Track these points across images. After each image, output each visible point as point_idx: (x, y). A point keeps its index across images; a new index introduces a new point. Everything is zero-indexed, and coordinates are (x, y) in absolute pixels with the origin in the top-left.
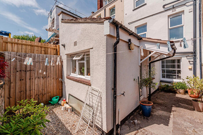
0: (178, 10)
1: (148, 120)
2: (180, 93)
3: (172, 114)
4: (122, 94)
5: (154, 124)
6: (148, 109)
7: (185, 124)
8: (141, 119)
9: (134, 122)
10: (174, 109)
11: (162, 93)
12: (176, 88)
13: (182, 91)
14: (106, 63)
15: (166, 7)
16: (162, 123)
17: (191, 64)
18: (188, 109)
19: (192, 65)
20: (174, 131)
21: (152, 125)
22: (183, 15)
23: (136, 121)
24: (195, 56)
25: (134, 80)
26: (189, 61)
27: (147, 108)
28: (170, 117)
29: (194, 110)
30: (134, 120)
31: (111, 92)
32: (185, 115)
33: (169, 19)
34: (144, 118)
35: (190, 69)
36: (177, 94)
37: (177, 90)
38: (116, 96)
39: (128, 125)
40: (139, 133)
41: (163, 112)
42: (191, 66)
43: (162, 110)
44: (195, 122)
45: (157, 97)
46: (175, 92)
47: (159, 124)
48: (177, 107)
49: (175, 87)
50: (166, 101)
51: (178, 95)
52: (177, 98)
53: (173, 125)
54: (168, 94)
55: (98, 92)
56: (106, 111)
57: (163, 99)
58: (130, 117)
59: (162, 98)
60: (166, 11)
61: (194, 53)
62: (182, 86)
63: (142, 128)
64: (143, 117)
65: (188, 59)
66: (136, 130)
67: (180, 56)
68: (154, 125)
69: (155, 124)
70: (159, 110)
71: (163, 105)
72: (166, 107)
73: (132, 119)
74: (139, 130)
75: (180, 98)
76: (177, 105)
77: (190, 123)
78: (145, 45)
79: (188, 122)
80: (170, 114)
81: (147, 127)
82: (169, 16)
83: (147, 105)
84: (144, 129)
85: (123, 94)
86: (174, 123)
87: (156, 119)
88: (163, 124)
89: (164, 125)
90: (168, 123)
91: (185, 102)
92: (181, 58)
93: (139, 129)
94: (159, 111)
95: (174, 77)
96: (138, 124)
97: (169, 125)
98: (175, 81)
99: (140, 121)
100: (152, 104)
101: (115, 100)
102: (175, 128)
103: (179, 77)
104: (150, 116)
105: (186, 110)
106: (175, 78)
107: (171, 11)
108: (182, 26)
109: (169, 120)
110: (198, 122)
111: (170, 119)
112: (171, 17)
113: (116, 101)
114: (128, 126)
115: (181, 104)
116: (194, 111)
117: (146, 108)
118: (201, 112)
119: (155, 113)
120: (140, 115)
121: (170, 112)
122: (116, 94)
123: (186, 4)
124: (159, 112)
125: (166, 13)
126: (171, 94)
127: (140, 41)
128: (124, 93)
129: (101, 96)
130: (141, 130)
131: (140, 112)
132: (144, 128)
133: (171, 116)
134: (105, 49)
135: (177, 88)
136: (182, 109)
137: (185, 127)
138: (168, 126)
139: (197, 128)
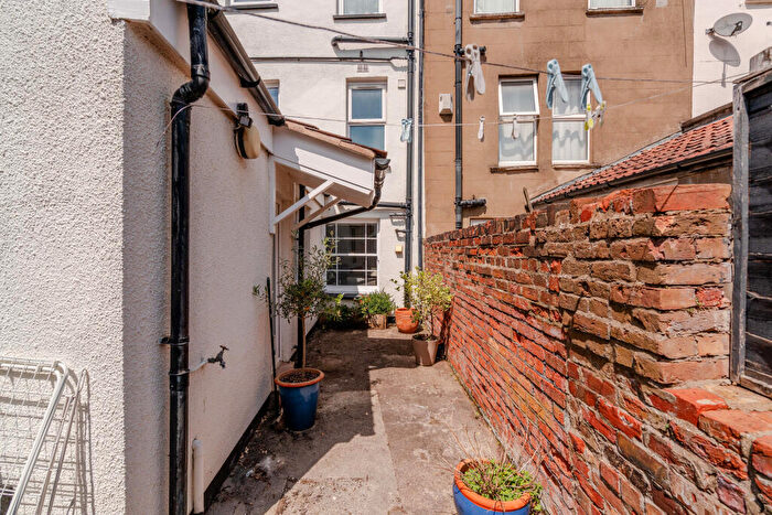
0: (374, 71)
1: (311, 439)
2: (376, 325)
3: (373, 392)
4: (211, 361)
5: (333, 445)
6: (306, 400)
7: (411, 411)
8: (284, 445)
9: (259, 470)
10: (374, 375)
11: (331, 334)
12: (367, 311)
13: (380, 319)
14: (125, 189)
15: (342, 46)
16: (356, 433)
17: (400, 239)
18: (405, 367)
19: (403, 243)
20: (392, 444)
21: (328, 454)
22: (384, 91)
23: (267, 463)
24: (410, 216)
25: (256, 290)
26: (397, 231)
27: (306, 393)
28: (370, 405)
29: (417, 364)
30: (257, 461)
31: (154, 361)
32: (404, 386)
33: (350, 91)
34: (295, 438)
35: (399, 254)
36: (369, 331)
37: (370, 317)
38: (185, 378)
39: (236, 494)
40: (289, 508)
41: (348, 394)
42: (401, 246)
43: (346, 388)
44: (429, 396)
45: (319, 351)
46: (365, 327)
47: (348, 440)
48: (380, 366)
49: (364, 309)
50: (348, 359)
51: (373, 334)
52: (373, 340)
53: (387, 426)
54: (347, 334)
55: (53, 378)
56: (122, 478)
57: (338, 352)
58: (238, 458)
59: (335, 351)
60: (341, 59)
61: (408, 207)
62: (381, 304)
63: (296, 481)
64: (289, 438)
65: (394, 224)
66: (275, 498)
67: (377, 216)
68: (334, 448)
69: (338, 445)
70: (337, 391)
71: (344, 372)
72: (352, 375)
73: (249, 463)
74: (289, 494)
75: (381, 340)
76: (379, 362)
77: (420, 402)
78: (297, 150)
79: (415, 401)
80: (370, 396)
81: (314, 468)
82: (349, 81)
83: (306, 383)
84: (305, 482)
85: (219, 359)
86: (387, 417)
87: (337, 426)
88: (358, 436)
89: (362, 435)
90: (372, 425)
91: (393, 348)
92: (379, 220)
93: (288, 488)
94: (338, 394)
95: (359, 280)
96: (279, 470)
97: (376, 429)
98: (364, 290)
99: (283, 454)
100: (322, 375)
101: (180, 397)
102: (391, 432)
103: (372, 280)
104: (312, 424)
105: (401, 370)
106: (362, 283)
107: (356, 67)
108: (382, 126)
109: (372, 413)
110: (433, 394)
111: (373, 409)
112: (355, 87)
113: (185, 399)
114: (235, 502)
115: (385, 356)
116: (419, 368)
117: (300, 396)
118: (431, 365)
119: (325, 408)
120: (279, 432)
121: (368, 389)
122: (185, 366)
123: (393, 61)
124: (338, 400)
125: (340, 66)
126: (355, 332)
127: (274, 133)
128: (222, 353)
129: (84, 395)
130: (295, 488)
131: (278, 420)
132: (304, 477)
133: (374, 400)
134: (120, 107)
135: (371, 311)
136: (392, 370)
137: (414, 420)
138: (373, 433)
139: (435, 411)
